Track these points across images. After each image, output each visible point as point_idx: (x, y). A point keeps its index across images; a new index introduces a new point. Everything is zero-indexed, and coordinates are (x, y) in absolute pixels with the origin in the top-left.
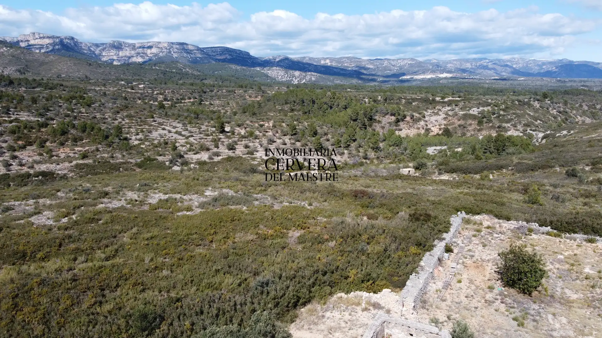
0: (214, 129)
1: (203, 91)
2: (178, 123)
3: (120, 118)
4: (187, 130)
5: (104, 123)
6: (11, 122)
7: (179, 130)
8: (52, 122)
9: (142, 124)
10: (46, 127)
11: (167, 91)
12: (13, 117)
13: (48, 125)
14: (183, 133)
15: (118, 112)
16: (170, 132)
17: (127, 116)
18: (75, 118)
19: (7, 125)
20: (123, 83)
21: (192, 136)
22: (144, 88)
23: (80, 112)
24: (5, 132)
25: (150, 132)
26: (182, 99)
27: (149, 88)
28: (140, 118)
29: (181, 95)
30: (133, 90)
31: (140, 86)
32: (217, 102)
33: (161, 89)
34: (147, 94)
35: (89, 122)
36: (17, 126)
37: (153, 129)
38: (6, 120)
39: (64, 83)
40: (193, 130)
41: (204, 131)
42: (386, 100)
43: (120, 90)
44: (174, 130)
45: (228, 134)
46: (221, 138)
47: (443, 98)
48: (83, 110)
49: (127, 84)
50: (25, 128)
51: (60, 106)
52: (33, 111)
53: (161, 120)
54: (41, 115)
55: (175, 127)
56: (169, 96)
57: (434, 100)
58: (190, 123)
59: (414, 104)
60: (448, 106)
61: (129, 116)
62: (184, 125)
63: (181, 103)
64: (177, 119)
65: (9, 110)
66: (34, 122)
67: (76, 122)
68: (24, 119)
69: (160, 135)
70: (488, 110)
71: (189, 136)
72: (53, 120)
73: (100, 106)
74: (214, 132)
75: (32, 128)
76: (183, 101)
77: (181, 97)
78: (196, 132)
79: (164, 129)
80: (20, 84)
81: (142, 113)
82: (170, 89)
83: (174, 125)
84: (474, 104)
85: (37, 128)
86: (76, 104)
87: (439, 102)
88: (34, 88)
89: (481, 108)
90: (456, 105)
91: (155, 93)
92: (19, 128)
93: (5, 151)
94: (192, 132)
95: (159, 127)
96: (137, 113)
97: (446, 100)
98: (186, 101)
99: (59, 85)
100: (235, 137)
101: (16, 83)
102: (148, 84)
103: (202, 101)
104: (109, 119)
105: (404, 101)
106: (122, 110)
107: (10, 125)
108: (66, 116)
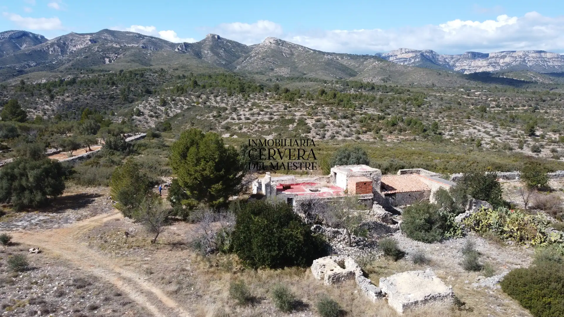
0: (523, 132)
1: (541, 99)
2: (491, 124)
3: (441, 117)
4: (496, 130)
5: (427, 120)
6: (361, 114)
7: (489, 130)
8: (388, 116)
9: (457, 123)
10: (383, 119)
11: (501, 98)
12: (364, 111)
13: (385, 118)
14: (491, 133)
15: (441, 113)
16: (479, 131)
17: (447, 116)
18: (406, 114)
19: (359, 116)
20: (462, 90)
21: (499, 136)
22: (480, 94)
23: (411, 111)
24: (356, 121)
25: (462, 130)
26: (515, 106)
27: (484, 95)
28: (458, 118)
29: (515, 103)
30: (469, 96)
31: (476, 93)
32: (555, 111)
33: (496, 96)
34: (481, 101)
35: (414, 118)
36: (364, 117)
37: (466, 128)
38: (358, 113)
39: (411, 90)
40: (502, 131)
41: (512, 133)
43: (456, 96)
44: (484, 130)
45: (537, 138)
46: (527, 141)
48: (413, 109)
49: (466, 91)
50: (370, 119)
51: (398, 106)
52: (378, 108)
53: (475, 121)
54: (382, 111)
55: (485, 128)
56: (503, 102)
58: (502, 125)
61: (450, 117)
62: (496, 126)
63: (513, 110)
64: (491, 121)
65: (362, 106)
66: (376, 115)
67: (405, 118)
68: (370, 113)
69: (469, 133)
71: (496, 136)
72: (390, 115)
73: (428, 107)
74: (522, 135)
75: (374, 119)
76: (515, 108)
77: (515, 104)
78: (504, 133)
79: (475, 128)
80: (378, 89)
81: (461, 114)
82: (505, 97)
83: (485, 126)
85: (377, 119)
86: (410, 105)
88: (387, 93)
91: (489, 99)
92: (365, 119)
93: (354, 133)
94: (501, 133)
95: (471, 126)
96: (457, 114)
98: (519, 108)
99: (406, 91)
100: (543, 141)
101: (376, 89)
102: (485, 92)
103: (537, 108)
104: (432, 118)
106: (444, 111)
107: (361, 116)
108: (399, 113)
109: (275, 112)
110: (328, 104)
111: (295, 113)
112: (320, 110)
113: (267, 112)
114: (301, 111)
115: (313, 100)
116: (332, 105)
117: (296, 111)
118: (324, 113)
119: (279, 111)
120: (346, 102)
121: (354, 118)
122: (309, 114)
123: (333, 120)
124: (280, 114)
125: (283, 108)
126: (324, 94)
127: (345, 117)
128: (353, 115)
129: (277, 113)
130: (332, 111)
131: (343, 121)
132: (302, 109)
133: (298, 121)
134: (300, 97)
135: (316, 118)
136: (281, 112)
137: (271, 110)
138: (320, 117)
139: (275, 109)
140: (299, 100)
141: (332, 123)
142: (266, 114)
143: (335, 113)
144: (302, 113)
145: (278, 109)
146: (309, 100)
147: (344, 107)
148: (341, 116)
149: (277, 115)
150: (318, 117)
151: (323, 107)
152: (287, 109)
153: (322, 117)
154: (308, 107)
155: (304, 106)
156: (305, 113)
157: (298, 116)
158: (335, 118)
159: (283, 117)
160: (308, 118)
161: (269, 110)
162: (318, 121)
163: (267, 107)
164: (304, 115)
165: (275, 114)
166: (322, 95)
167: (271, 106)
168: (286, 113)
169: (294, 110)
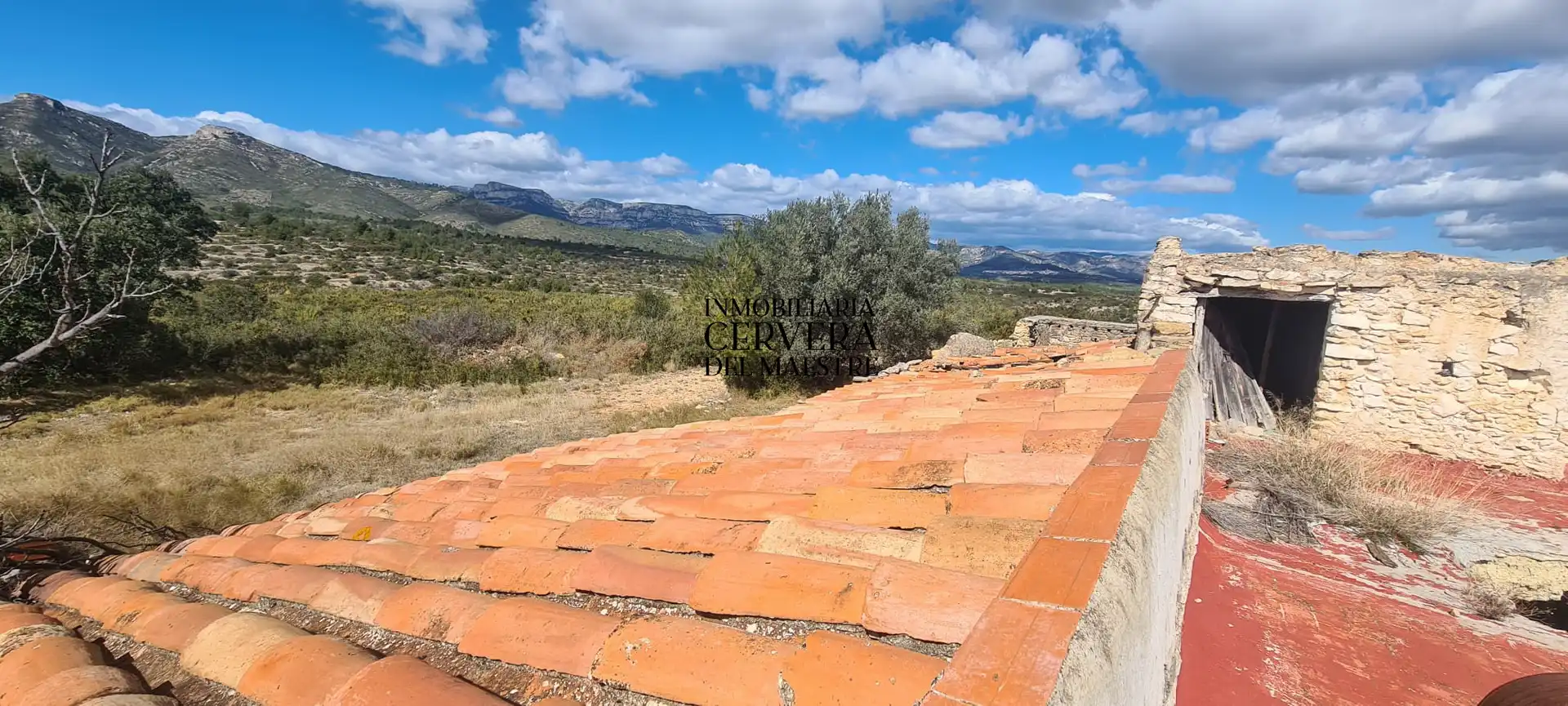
3: (597, 280)
5: (575, 285)
6: (455, 272)
8: (508, 277)
10: (499, 282)
12: (458, 266)
15: (595, 273)
17: (606, 278)
19: (449, 274)
23: (545, 269)
24: (446, 283)
26: (679, 272)
35: (556, 281)
36: (462, 277)
38: (447, 269)
42: (965, 287)
47: (1048, 290)
50: (473, 280)
54: (495, 267)
57: (1034, 292)
59: (1005, 295)
60: (1056, 302)
61: (609, 279)
66: (484, 274)
67: (539, 280)
70: (1115, 310)
72: (509, 274)
73: (571, 263)
84: (1094, 301)
85: (488, 281)
86: (540, 259)
87: (1043, 296)
89: (1104, 308)
90: (1068, 302)
91: (645, 261)
97: (1053, 293)
105: (991, 290)
108: (527, 272)
109: (241, 261)
110: (379, 250)
111: (299, 266)
112: (361, 260)
113: (220, 260)
114: (314, 262)
115: (341, 241)
116: (386, 252)
117: (300, 261)
118: (372, 266)
119: (252, 260)
120: (419, 248)
121: (440, 278)
122: (334, 268)
123: (395, 282)
124: (258, 266)
125: (264, 255)
126: (366, 232)
127: (420, 277)
128: (438, 272)
129: (248, 264)
130: (389, 264)
131: (417, 282)
132: (315, 258)
133: (307, 281)
134: (307, 234)
135: (352, 276)
136: (258, 261)
137: (229, 256)
138: (362, 274)
139: (240, 255)
140: (307, 239)
141: (392, 286)
142: (213, 266)
143: (397, 268)
144: (314, 266)
145: (249, 255)
146: (332, 240)
147: (415, 258)
148: (412, 274)
149: (250, 267)
150: (358, 274)
151: (368, 255)
152: (274, 256)
153: (367, 274)
154: (332, 253)
155: (319, 251)
156: (325, 266)
157: (305, 271)
158: (397, 277)
159: (265, 273)
160: (334, 276)
161: (223, 257)
162: (359, 281)
163: (215, 250)
164: (323, 270)
165: (241, 265)
166: (361, 233)
167: (229, 248)
168: (274, 264)
169: (294, 258)
